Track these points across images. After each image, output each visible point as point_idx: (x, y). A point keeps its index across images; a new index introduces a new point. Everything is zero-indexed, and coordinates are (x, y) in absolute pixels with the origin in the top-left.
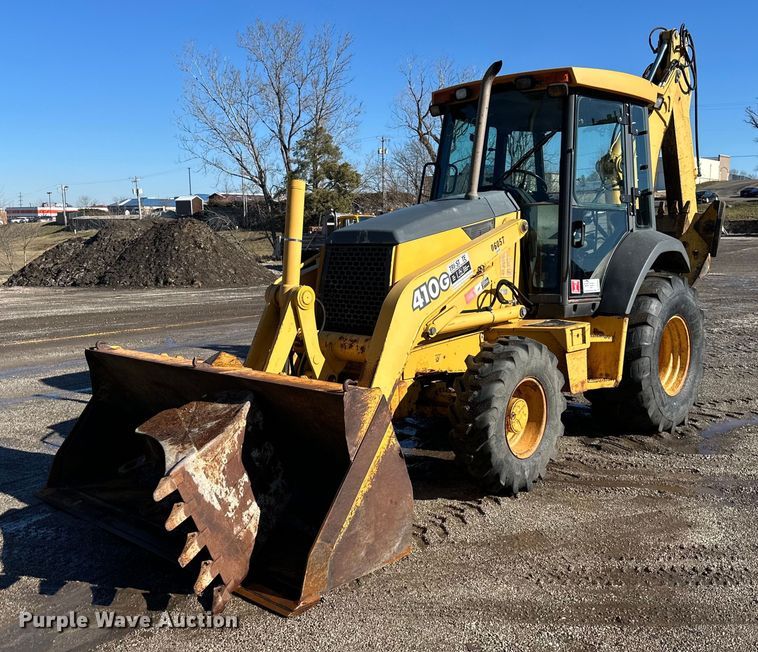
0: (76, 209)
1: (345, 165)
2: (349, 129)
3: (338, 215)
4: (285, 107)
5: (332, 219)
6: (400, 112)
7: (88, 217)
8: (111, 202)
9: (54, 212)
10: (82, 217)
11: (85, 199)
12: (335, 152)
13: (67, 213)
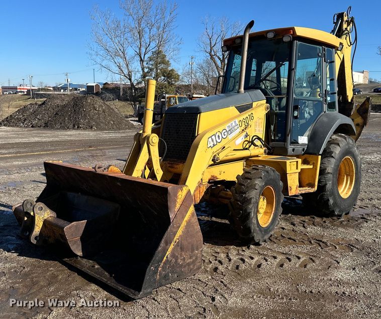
0: (37, 88)
1: (172, 70)
2: (175, 52)
3: (167, 96)
4: (143, 40)
5: (164, 98)
6: (201, 44)
7: (42, 92)
8: (54, 85)
9: (26, 89)
10: (39, 92)
11: (41, 83)
12: (167, 63)
13: (32, 90)
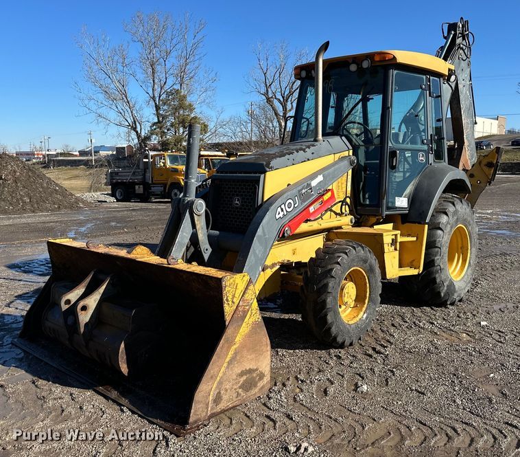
0: (54, 153)
1: (195, 118)
3: (152, 153)
4: (156, 75)
5: (147, 157)
7: (62, 158)
8: (81, 148)
10: (58, 158)
13: (48, 155)
